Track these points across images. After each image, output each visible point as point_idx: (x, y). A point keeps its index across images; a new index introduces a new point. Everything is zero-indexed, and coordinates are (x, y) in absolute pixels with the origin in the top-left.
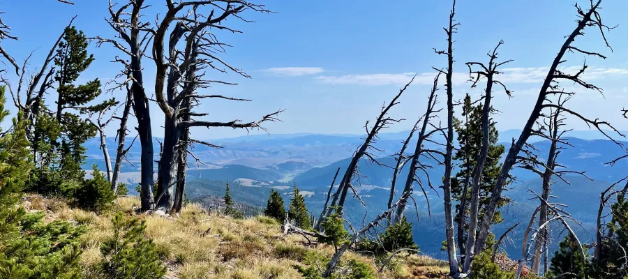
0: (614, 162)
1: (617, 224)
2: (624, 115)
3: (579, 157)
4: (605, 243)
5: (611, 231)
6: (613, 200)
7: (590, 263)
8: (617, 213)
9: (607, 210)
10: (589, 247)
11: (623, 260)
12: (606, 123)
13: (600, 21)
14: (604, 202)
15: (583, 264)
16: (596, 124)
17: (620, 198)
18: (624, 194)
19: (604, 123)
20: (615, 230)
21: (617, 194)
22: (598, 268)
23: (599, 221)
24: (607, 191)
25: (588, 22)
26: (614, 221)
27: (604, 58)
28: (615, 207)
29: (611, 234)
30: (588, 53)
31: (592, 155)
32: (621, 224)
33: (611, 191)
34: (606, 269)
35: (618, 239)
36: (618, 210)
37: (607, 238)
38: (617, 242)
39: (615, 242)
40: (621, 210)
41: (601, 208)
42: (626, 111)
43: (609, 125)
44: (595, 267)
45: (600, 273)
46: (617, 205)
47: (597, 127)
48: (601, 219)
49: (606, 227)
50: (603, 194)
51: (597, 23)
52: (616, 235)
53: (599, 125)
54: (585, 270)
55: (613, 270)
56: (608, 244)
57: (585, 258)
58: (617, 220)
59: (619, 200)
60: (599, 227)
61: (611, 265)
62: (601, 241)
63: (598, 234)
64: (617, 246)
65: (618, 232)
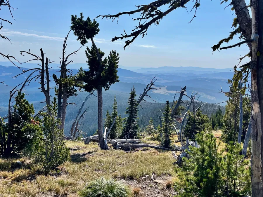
0: (17, 76)
1: (18, 106)
2: (21, 53)
3: (2, 75)
4: (13, 115)
5: (15, 109)
6: (16, 94)
7: (6, 126)
8: (18, 101)
9: (13, 99)
10: (6, 118)
11: (21, 122)
12: (12, 57)
13: (9, 4)
14: (12, 96)
15: (2, 127)
16: (8, 57)
17: (19, 93)
18: (21, 91)
19: (11, 57)
20: (17, 109)
21: (18, 91)
22: (9, 127)
23: (9, 105)
24: (13, 90)
25: (3, 3)
26: (16, 105)
27: (11, 24)
28: (17, 98)
29: (15, 111)
30: (3, 20)
31: (8, 74)
32: (20, 106)
33: (15, 90)
34: (13, 127)
35: (18, 112)
36: (18, 99)
37: (13, 113)
38: (18, 114)
39: (17, 114)
40: (20, 99)
41: (10, 99)
42: (22, 52)
43: (14, 58)
44: (8, 127)
45: (10, 130)
46: (18, 96)
47: (8, 58)
48: (11, 104)
49: (13, 107)
50: (11, 92)
51: (7, 4)
52: (18, 111)
53: (9, 58)
54: (3, 130)
55: (16, 128)
56: (14, 115)
57: (3, 124)
58: (18, 104)
59: (19, 94)
60: (10, 108)
61: (15, 125)
62: (11, 115)
63: (9, 111)
64: (18, 116)
65: (19, 109)
